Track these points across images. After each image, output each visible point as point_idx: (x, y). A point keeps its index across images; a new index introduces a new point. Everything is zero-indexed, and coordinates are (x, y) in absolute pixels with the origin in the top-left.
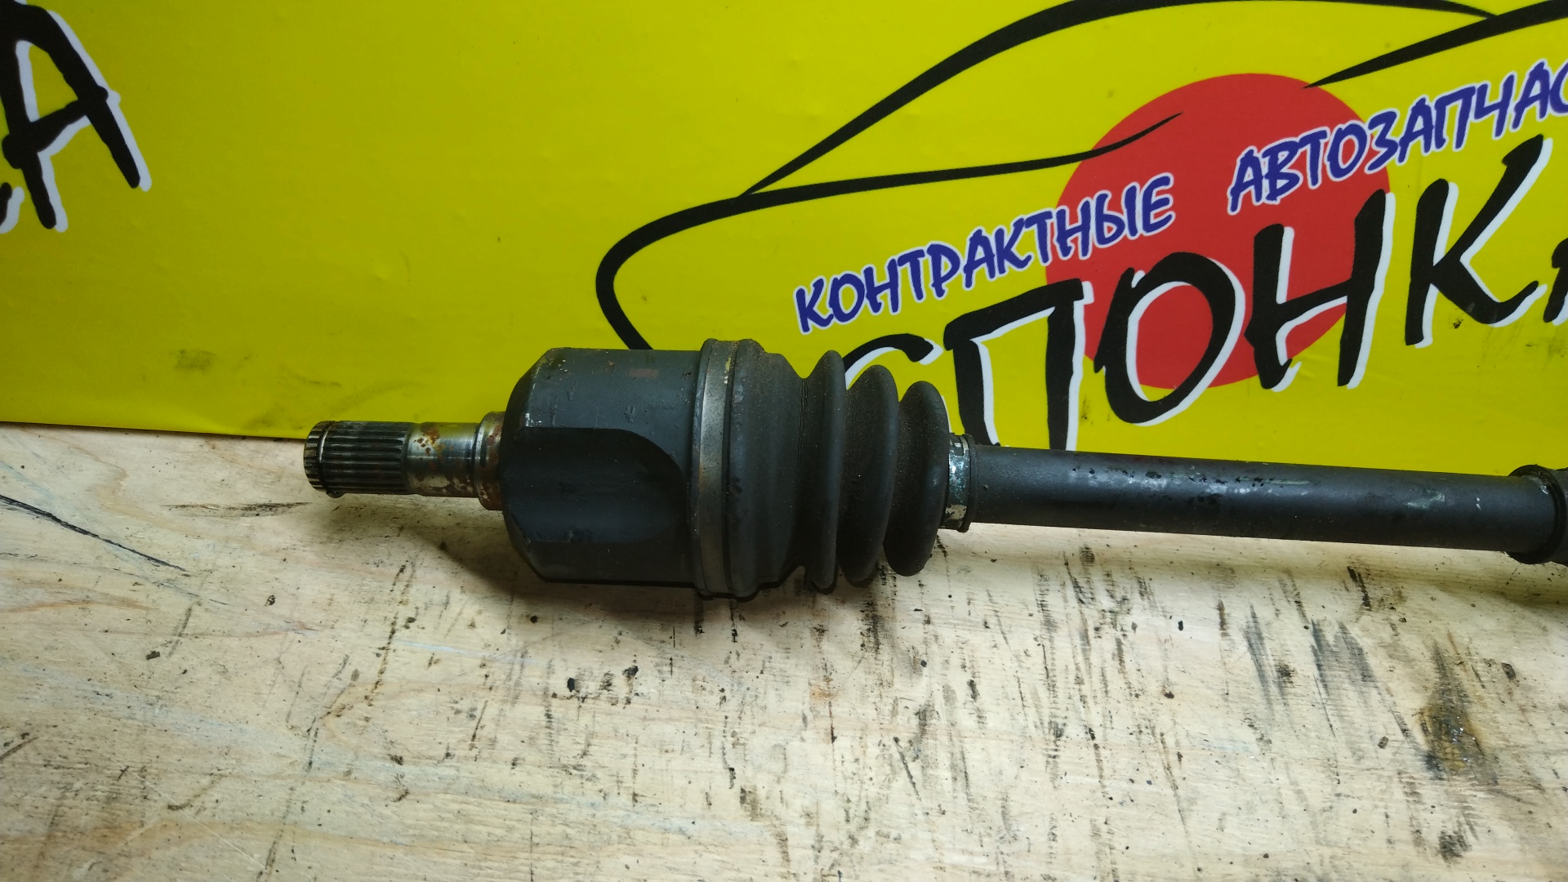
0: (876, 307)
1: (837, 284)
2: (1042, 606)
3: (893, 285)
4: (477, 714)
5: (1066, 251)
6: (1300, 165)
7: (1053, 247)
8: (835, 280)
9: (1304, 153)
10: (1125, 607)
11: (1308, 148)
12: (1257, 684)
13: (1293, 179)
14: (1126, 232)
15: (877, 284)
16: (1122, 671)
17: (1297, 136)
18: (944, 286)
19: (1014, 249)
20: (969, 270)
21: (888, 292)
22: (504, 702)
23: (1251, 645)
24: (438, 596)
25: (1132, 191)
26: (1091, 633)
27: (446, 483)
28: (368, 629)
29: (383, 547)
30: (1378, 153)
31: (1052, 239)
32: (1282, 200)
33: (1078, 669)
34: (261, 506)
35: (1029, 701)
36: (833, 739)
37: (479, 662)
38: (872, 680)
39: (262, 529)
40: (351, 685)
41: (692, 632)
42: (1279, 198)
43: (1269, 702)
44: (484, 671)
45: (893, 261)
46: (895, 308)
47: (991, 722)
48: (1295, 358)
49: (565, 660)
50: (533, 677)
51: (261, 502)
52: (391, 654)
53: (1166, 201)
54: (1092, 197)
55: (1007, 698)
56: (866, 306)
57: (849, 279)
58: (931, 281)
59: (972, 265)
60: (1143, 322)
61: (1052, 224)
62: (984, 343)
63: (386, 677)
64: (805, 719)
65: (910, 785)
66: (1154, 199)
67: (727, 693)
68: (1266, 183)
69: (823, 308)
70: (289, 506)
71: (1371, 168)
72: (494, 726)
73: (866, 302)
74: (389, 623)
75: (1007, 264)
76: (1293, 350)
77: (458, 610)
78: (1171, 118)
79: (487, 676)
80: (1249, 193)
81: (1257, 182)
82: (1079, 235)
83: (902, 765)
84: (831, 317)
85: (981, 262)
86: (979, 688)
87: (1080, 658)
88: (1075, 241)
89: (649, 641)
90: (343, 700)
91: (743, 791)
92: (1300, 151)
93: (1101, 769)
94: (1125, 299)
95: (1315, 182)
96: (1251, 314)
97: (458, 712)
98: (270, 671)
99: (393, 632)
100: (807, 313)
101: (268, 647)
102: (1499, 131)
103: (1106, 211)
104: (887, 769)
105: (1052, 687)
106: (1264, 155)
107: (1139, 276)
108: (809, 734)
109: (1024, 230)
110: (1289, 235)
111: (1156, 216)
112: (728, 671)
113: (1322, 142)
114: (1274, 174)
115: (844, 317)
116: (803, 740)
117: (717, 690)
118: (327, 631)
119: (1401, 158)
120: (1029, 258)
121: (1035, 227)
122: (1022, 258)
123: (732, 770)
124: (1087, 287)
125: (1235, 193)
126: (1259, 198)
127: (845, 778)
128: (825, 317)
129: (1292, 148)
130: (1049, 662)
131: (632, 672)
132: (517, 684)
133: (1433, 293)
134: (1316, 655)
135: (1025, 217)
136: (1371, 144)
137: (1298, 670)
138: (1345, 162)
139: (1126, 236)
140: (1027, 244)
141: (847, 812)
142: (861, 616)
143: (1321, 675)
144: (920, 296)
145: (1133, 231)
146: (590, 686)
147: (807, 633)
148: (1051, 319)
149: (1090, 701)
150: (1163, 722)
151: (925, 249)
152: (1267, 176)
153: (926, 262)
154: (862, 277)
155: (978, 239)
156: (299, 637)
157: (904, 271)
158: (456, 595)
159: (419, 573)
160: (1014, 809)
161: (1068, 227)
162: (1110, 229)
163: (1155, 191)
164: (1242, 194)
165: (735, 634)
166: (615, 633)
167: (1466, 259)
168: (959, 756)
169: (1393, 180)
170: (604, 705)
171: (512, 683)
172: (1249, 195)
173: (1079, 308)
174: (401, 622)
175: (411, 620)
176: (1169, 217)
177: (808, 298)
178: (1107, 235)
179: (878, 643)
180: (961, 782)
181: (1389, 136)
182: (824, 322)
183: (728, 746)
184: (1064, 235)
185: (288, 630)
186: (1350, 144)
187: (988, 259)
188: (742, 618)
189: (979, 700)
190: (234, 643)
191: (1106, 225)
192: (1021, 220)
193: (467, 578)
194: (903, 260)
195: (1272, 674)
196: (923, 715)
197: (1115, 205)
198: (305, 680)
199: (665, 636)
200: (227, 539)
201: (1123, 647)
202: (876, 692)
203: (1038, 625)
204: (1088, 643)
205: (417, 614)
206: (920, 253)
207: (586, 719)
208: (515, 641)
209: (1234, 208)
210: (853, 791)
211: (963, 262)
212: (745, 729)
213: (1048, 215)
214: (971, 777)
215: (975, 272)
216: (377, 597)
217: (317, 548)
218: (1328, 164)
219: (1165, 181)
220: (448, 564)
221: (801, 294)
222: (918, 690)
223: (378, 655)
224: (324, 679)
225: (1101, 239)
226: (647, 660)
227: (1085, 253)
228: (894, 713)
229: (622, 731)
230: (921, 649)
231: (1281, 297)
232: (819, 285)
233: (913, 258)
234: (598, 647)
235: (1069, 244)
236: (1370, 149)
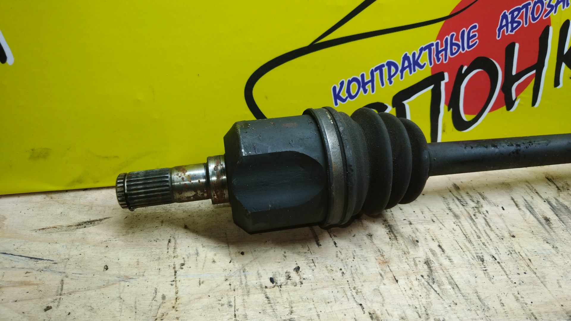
0: (365, 91)
1: (350, 82)
2: (450, 209)
3: (372, 81)
4: (233, 304)
5: (439, 59)
6: (521, 17)
7: (434, 58)
8: (349, 80)
9: (523, 12)
10: (480, 205)
11: (524, 10)
12: (540, 226)
13: (519, 23)
14: (461, 50)
15: (366, 81)
16: (492, 230)
17: (520, 5)
18: (392, 79)
19: (419, 61)
20: (402, 72)
21: (370, 84)
22: (243, 295)
23: (530, 212)
24: (192, 251)
25: (464, 31)
26: (473, 217)
27: (193, 193)
28: (162, 273)
29: (156, 232)
30: (548, 10)
31: (434, 55)
32: (515, 32)
33: (476, 232)
34: (85, 223)
35: (465, 249)
36: (397, 281)
37: (224, 278)
38: (400, 253)
39: (90, 233)
40: (162, 303)
41: (317, 246)
42: (514, 31)
43: (548, 232)
44: (228, 283)
45: (372, 70)
46: (373, 91)
47: (455, 261)
48: (518, 97)
49: (265, 270)
50: (252, 280)
51: (85, 220)
52: (178, 283)
53: (475, 36)
54: (449, 35)
55: (455, 249)
56: (361, 91)
57: (355, 80)
58: (387, 78)
59: (403, 69)
60: (466, 88)
61: (434, 49)
62: (408, 103)
63: (180, 293)
64: (381, 275)
65: (437, 295)
66: (471, 35)
67: (343, 270)
68: (510, 25)
69: (344, 94)
70: (100, 220)
71: (545, 17)
72: (243, 308)
73: (361, 89)
74: (172, 268)
75: (417, 68)
76: (517, 95)
77: (204, 255)
78: (476, 1)
79: (230, 285)
80: (504, 30)
81: (507, 25)
82: (444, 52)
83: (430, 287)
84: (347, 98)
85: (407, 67)
86: (443, 247)
87: (474, 228)
88: (442, 55)
89: (299, 253)
90: (161, 311)
91: (370, 314)
92: (522, 11)
93: (505, 272)
94: (460, 78)
95: (526, 24)
96: (503, 80)
97: (222, 305)
98: (117, 304)
99: (176, 272)
100: (337, 97)
101: (112, 292)
103: (454, 41)
104: (425, 290)
105: (470, 242)
106: (509, 14)
107: (465, 68)
108: (385, 281)
109: (423, 52)
110: (517, 46)
111: (472, 42)
112: (339, 261)
113: (529, 7)
114: (513, 22)
115: (352, 97)
116: (384, 284)
117: (338, 270)
118: (141, 278)
119: (555, 12)
120: (425, 64)
121: (427, 51)
122: (422, 64)
123: (361, 305)
124: (446, 75)
125: (499, 30)
126: (507, 32)
127: (410, 298)
128: (344, 98)
129: (519, 10)
130: (464, 232)
131: (297, 269)
132: (246, 285)
133: (564, 65)
134: (553, 211)
135: (424, 46)
137: (551, 218)
138: (536, 15)
139: (461, 52)
140: (424, 59)
141: (418, 313)
142: (384, 226)
143: (559, 218)
144: (383, 85)
145: (463, 49)
146: (281, 279)
147: (365, 238)
148: (433, 90)
149: (486, 244)
150: (517, 248)
151: (385, 63)
152: (511, 22)
153: (385, 69)
154: (360, 78)
155: (406, 58)
156: (127, 284)
157: (377, 74)
158: (201, 250)
159: (178, 241)
160: (483, 297)
161: (440, 49)
162: (455, 49)
163: (472, 31)
164: (502, 30)
165: (335, 244)
166: (283, 253)
168: (450, 278)
169: (553, 21)
170: (291, 287)
171: (244, 285)
172: (504, 31)
173: (443, 84)
174: (178, 267)
175: (183, 265)
176: (476, 42)
177: (337, 90)
178: (454, 52)
179: (395, 237)
180: (456, 289)
181: (551, 3)
182: (344, 100)
183: (354, 294)
184: (438, 52)
185: (120, 281)
186: (538, 7)
187: (409, 66)
188: (335, 236)
189: (446, 252)
190: (92, 293)
191: (454, 47)
192: (422, 48)
193: (203, 240)
194: (376, 69)
195: (543, 221)
196: (427, 263)
197: (457, 39)
198: (137, 305)
199: (306, 250)
200: (73, 241)
201: (487, 220)
202: (405, 257)
203: (452, 218)
204: (474, 221)
205: (184, 261)
206: (383, 66)
207: (285, 296)
208: (237, 265)
209: (499, 37)
210: (416, 304)
211: (400, 68)
212: (358, 284)
213: (432, 45)
214: (460, 286)
215: (405, 72)
216: (161, 256)
217: (122, 238)
218: (531, 16)
219: (475, 27)
220: (191, 235)
221: (334, 88)
222: (421, 253)
223: (172, 285)
224: (148, 302)
225: (452, 54)
226: (302, 263)
227: (445, 60)
228: (416, 265)
229: (305, 297)
230: (414, 235)
231: (514, 73)
232: (342, 84)
233: (380, 68)
234: (277, 261)
235: (440, 57)
236: (545, 8)
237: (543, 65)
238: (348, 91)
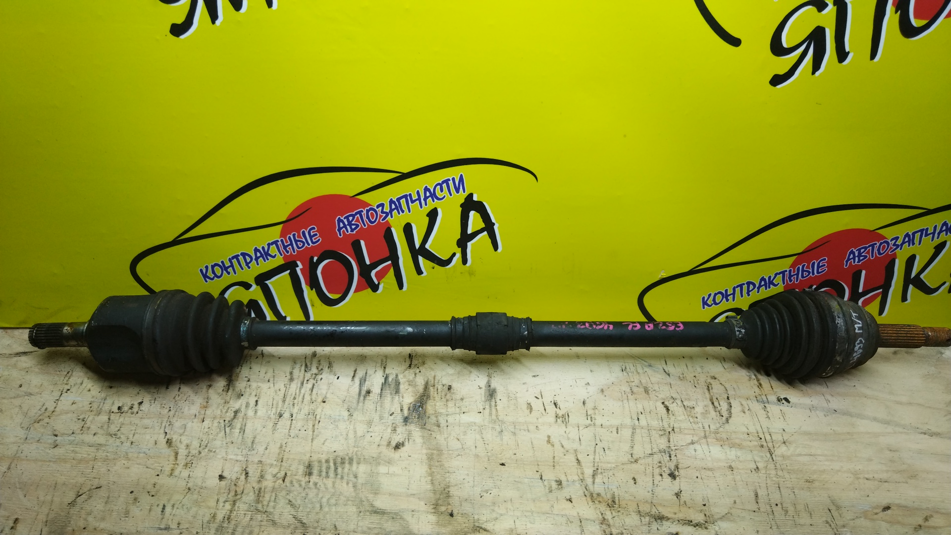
0: (229, 273)
1: (213, 267)
2: (291, 373)
3: (232, 266)
4: (85, 420)
5: (288, 252)
6: (358, 221)
7: (283, 251)
8: (212, 265)
9: (358, 217)
10: (321, 372)
11: (358, 215)
12: (357, 397)
13: (357, 225)
14: (306, 245)
15: (226, 266)
16: (311, 395)
17: (354, 212)
18: (250, 265)
19: (269, 252)
20: (256, 260)
21: (231, 268)
22: (95, 415)
23: (360, 383)
24: (79, 381)
25: (304, 232)
26: (305, 382)
28: (53, 394)
29: (63, 365)
30: (383, 216)
31: (282, 248)
33: (296, 394)
34: (21, 353)
35: (275, 406)
36: (203, 421)
37: (89, 403)
38: (223, 401)
39: (21, 361)
40: (44, 413)
41: (165, 388)
43: (358, 402)
44: (91, 406)
45: (230, 258)
46: (235, 273)
47: (259, 413)
49: (119, 400)
50: (106, 407)
51: (21, 351)
52: (59, 401)
53: (316, 235)
54: (291, 235)
55: (267, 405)
58: (245, 264)
60: (322, 273)
61: (280, 244)
62: (270, 283)
63: (57, 409)
64: (195, 416)
65: (224, 435)
66: (312, 234)
67: (171, 409)
68: (348, 227)
69: (210, 274)
70: (31, 352)
71: (382, 220)
72: (90, 423)
73: (224, 272)
74: (60, 391)
75: (269, 257)
76: (379, 280)
77: (85, 385)
78: (308, 210)
79: (91, 407)
81: (345, 227)
82: (290, 247)
83: (224, 429)
84: (214, 277)
85: (260, 257)
86: (259, 402)
87: (298, 391)
88: (289, 249)
89: (149, 392)
90: (40, 418)
91: (168, 439)
92: (356, 217)
93: (291, 427)
94: (313, 267)
95: (365, 226)
96: (359, 268)
97: (79, 419)
98: (17, 409)
99: (61, 394)
100: (205, 276)
101: (17, 402)
102: (421, 207)
103: (297, 239)
104: (218, 430)
105: (284, 401)
106: (344, 218)
107: (315, 259)
108: (195, 420)
109: (271, 246)
110: (362, 243)
111: (315, 239)
112: (174, 401)
114: (350, 224)
115: (218, 277)
116: (193, 422)
117: (168, 407)
118: (39, 395)
119: (392, 217)
120: (276, 255)
121: (274, 245)
122: (274, 255)
123: (166, 433)
124: (299, 263)
125: (339, 230)
126: (348, 232)
127: (203, 434)
128: (212, 277)
129: (353, 216)
130: (286, 393)
131: (140, 403)
132: (101, 409)
133: (420, 258)
134: (382, 385)
136: (379, 213)
137: (374, 391)
138: (373, 219)
140: (273, 250)
141: (200, 444)
142: (226, 380)
143: (381, 393)
144: (242, 269)
145: (309, 244)
146: (126, 409)
147: (205, 387)
148: (289, 274)
149: (296, 405)
150: (318, 412)
151: (239, 254)
152: (348, 225)
153: (241, 258)
154: (221, 264)
155: (256, 250)
156: (29, 398)
157: (235, 261)
158: (86, 380)
159: (74, 373)
160: (257, 440)
161: (286, 244)
162: (300, 244)
163: (311, 231)
164: (342, 231)
165: (180, 389)
166: (138, 390)
167: (427, 246)
168: (244, 425)
170: (128, 414)
171: (99, 409)
172: (344, 231)
173: (298, 270)
174: (65, 391)
175: (68, 390)
177: (204, 271)
178: (300, 246)
179: (228, 389)
180: (242, 433)
181: (384, 210)
182: (212, 279)
183: (167, 425)
184: (285, 247)
185: (25, 396)
186: (372, 213)
187: (262, 256)
188: (184, 383)
189: (257, 406)
190: (5, 401)
191: (298, 243)
192: (269, 243)
193: (90, 374)
194: (233, 258)
195: (363, 393)
196: (236, 412)
197: (299, 236)
198: (29, 412)
199: (155, 391)
200: (8, 366)
201: (315, 386)
202: (223, 405)
203: (287, 380)
204: (303, 385)
205: (71, 388)
206: (238, 255)
207: (121, 419)
208: (103, 395)
209: (340, 235)
210: (204, 438)
211: (254, 257)
212: (174, 420)
213: (278, 241)
214: (246, 432)
215: (259, 260)
216: (58, 382)
217: (39, 367)
218: (367, 220)
219: (314, 228)
220: (85, 370)
221: (201, 270)
222: (236, 404)
223: (55, 402)
224: (35, 411)
225: (298, 247)
226: (147, 398)
227: (294, 253)
228: (227, 412)
229: (133, 422)
230: (243, 390)
231: (368, 262)
233: (236, 257)
234: (131, 395)
235: (288, 250)
236: (380, 215)
237: (398, 258)
238: (213, 272)
